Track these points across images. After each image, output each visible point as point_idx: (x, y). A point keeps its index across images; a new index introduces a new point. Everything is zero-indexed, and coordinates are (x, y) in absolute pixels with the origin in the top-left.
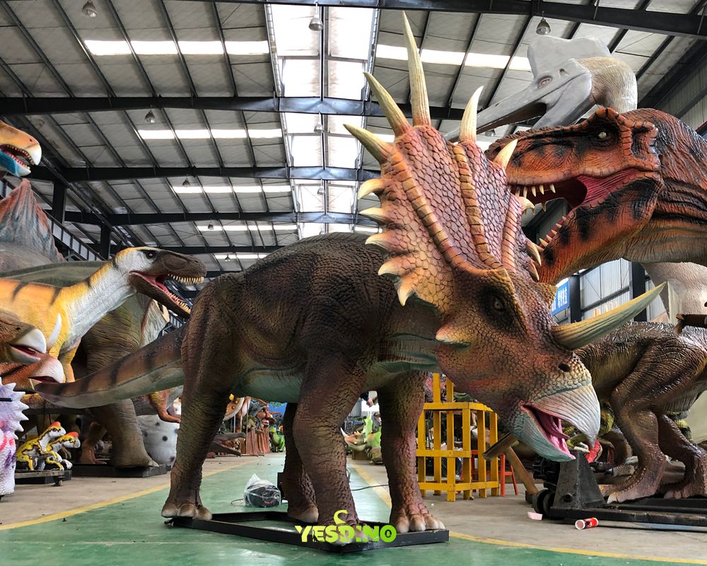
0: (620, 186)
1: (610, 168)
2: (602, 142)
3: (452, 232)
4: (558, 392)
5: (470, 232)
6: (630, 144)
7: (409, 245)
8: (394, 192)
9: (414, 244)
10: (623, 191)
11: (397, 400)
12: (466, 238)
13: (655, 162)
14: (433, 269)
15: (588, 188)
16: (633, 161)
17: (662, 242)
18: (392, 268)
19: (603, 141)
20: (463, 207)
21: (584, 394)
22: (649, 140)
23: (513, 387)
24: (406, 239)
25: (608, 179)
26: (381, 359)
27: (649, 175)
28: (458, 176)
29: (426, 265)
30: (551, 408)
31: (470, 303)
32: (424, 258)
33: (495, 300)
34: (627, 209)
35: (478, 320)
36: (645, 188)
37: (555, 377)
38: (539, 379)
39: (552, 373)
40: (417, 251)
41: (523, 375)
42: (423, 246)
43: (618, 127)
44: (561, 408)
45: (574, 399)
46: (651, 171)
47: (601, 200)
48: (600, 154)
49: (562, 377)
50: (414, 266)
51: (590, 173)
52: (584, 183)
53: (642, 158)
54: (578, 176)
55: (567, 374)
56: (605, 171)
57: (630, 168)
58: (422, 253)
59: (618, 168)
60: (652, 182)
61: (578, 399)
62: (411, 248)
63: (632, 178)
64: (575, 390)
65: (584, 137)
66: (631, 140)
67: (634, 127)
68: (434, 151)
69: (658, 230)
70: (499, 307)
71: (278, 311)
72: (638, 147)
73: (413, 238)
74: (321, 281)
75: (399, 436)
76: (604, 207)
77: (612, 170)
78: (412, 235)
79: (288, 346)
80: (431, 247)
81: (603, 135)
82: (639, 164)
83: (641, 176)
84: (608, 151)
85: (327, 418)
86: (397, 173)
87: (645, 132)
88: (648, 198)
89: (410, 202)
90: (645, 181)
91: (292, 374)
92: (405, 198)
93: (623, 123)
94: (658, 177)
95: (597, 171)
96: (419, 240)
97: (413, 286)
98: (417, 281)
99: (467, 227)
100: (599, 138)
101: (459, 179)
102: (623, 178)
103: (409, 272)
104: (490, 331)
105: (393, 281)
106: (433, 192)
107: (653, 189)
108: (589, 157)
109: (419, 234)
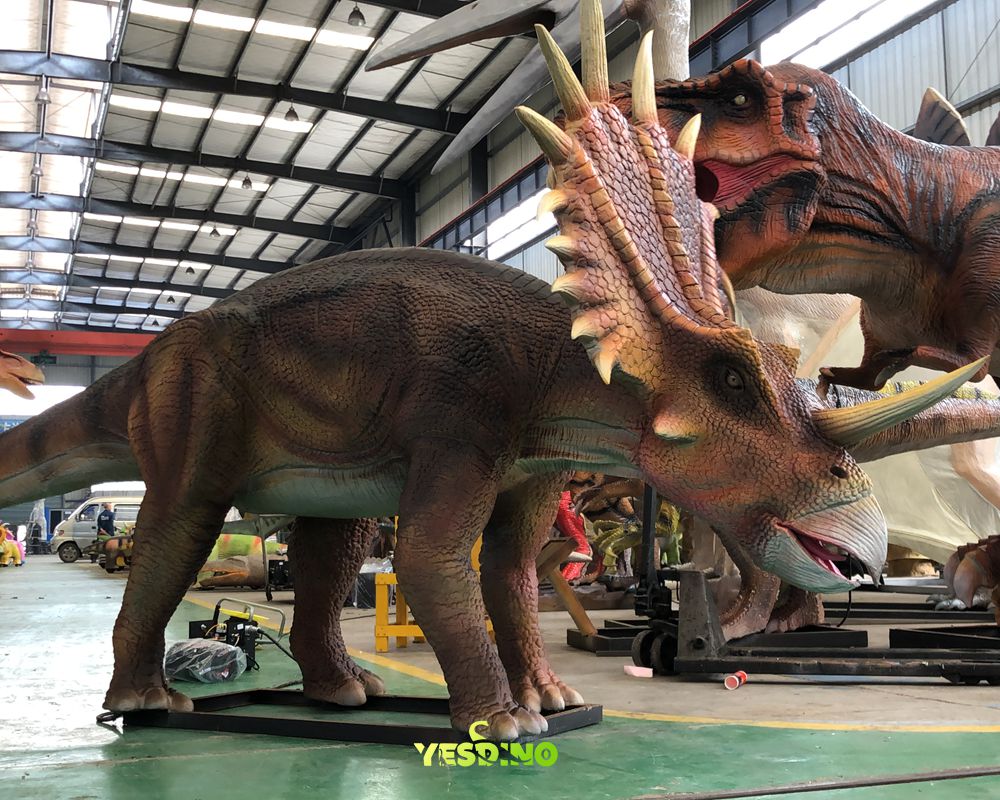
0: (766, 179)
1: (754, 151)
2: (739, 110)
3: (654, 268)
4: (829, 506)
5: (673, 266)
6: (781, 116)
7: (607, 291)
8: (581, 210)
9: (613, 288)
10: (771, 188)
11: (523, 513)
12: (670, 276)
13: (815, 145)
14: (637, 326)
15: (720, 180)
16: (787, 143)
17: (818, 264)
18: (589, 327)
19: (741, 109)
20: (660, 228)
21: (866, 509)
22: (806, 112)
23: (762, 499)
24: (602, 282)
25: (751, 168)
26: (525, 454)
27: (809, 165)
28: (649, 180)
29: (630, 322)
30: (819, 530)
31: (691, 376)
32: (626, 310)
33: (728, 374)
34: (778, 215)
35: (705, 403)
36: (801, 185)
37: (827, 486)
38: (803, 489)
39: (822, 481)
40: (617, 301)
41: (776, 483)
42: (623, 291)
43: (763, 88)
44: (834, 529)
45: (852, 515)
46: (811, 160)
47: (741, 201)
48: (737, 129)
49: (836, 485)
50: (615, 323)
51: (726, 158)
52: (715, 173)
53: (798, 139)
54: (706, 161)
55: (843, 481)
56: (748, 156)
57: (781, 153)
58: (623, 303)
59: (765, 152)
60: (814, 175)
61: (858, 516)
62: (609, 295)
63: (784, 167)
64: (854, 504)
65: (712, 102)
66: (782, 111)
67: (785, 91)
68: (619, 143)
69: (815, 246)
70: (734, 384)
71: (345, 377)
72: (792, 122)
73: (610, 281)
74: (429, 332)
75: (516, 566)
76: (745, 211)
77: (757, 155)
78: (608, 275)
79: (363, 432)
80: (633, 293)
81: (740, 99)
82: (795, 148)
83: (797, 166)
84: (748, 126)
85: (455, 547)
86: (582, 181)
87: (800, 100)
88: (805, 201)
89: (602, 224)
90: (803, 174)
91: (364, 476)
92: (595, 219)
93: (771, 85)
94: (818, 168)
95: (736, 156)
96: (617, 283)
97: (617, 353)
98: (621, 345)
99: (668, 258)
100: (734, 103)
101: (651, 184)
102: (771, 167)
103: (610, 331)
104: (723, 419)
105: (586, 347)
106: (624, 206)
107: (813, 187)
108: (724, 132)
109: (617, 273)
